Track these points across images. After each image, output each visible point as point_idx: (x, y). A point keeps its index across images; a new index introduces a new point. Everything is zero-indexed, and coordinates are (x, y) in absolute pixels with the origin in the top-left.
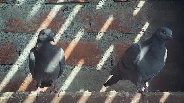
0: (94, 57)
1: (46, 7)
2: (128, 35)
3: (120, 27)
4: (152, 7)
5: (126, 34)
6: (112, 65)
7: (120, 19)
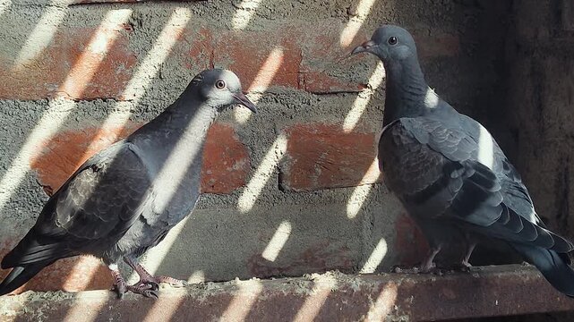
0: (228, 169)
1: (72, 16)
2: (324, 99)
3: (301, 75)
4: (392, 14)
5: (318, 94)
6: (281, 188)
7: (300, 50)
